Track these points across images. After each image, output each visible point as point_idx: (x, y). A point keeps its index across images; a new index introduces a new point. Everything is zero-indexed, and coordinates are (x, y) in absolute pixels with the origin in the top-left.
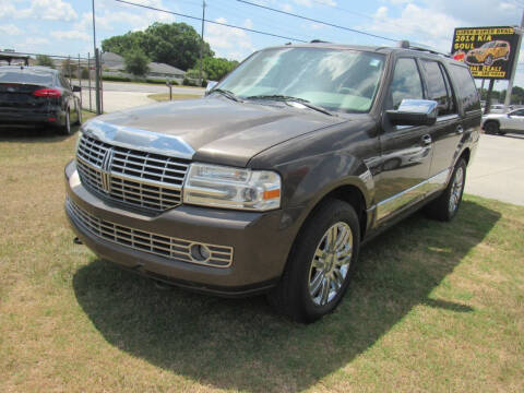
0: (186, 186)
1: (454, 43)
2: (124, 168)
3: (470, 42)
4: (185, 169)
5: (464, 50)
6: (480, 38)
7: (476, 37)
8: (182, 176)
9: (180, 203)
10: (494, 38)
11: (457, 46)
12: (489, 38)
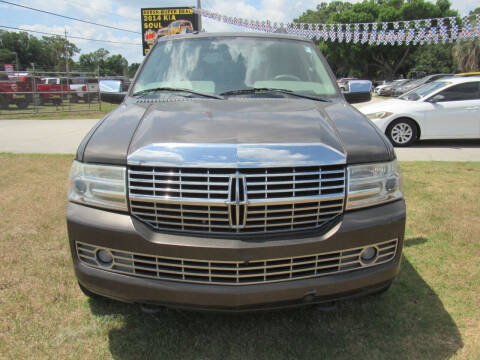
0: (349, 193)
1: (143, 22)
2: (266, 191)
3: (158, 21)
4: (341, 175)
5: (153, 29)
6: (165, 18)
7: (162, 17)
8: (341, 183)
9: (341, 211)
10: (178, 17)
11: (146, 26)
12: (174, 18)
